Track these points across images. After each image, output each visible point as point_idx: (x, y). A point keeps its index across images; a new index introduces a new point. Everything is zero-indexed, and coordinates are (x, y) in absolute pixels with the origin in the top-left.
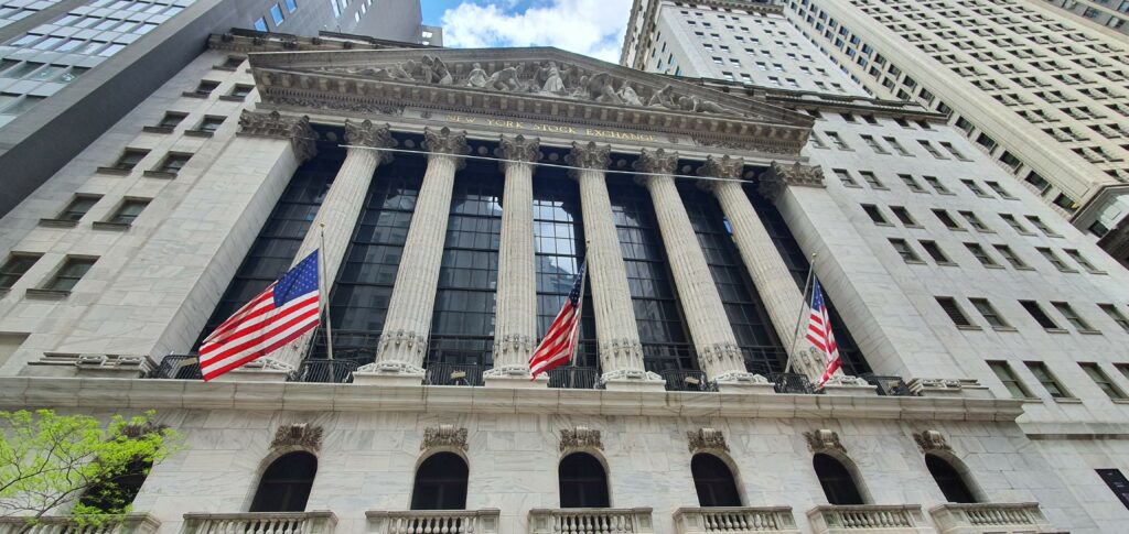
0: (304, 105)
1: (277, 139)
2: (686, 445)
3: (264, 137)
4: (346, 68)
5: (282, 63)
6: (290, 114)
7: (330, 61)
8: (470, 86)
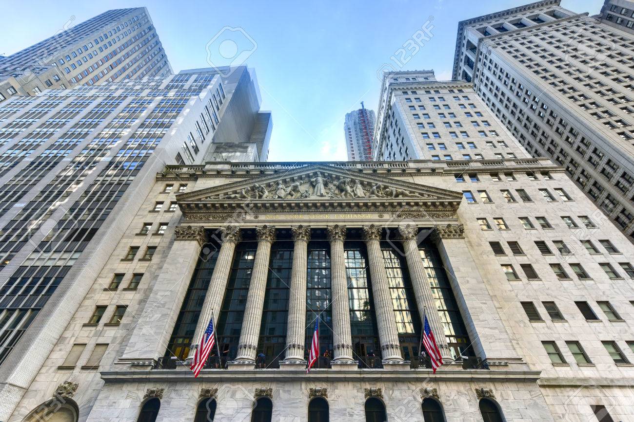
0: (202, 219)
1: (191, 240)
2: (364, 395)
3: (186, 240)
4: (218, 195)
5: (190, 197)
6: (196, 224)
7: (211, 192)
8: (277, 196)
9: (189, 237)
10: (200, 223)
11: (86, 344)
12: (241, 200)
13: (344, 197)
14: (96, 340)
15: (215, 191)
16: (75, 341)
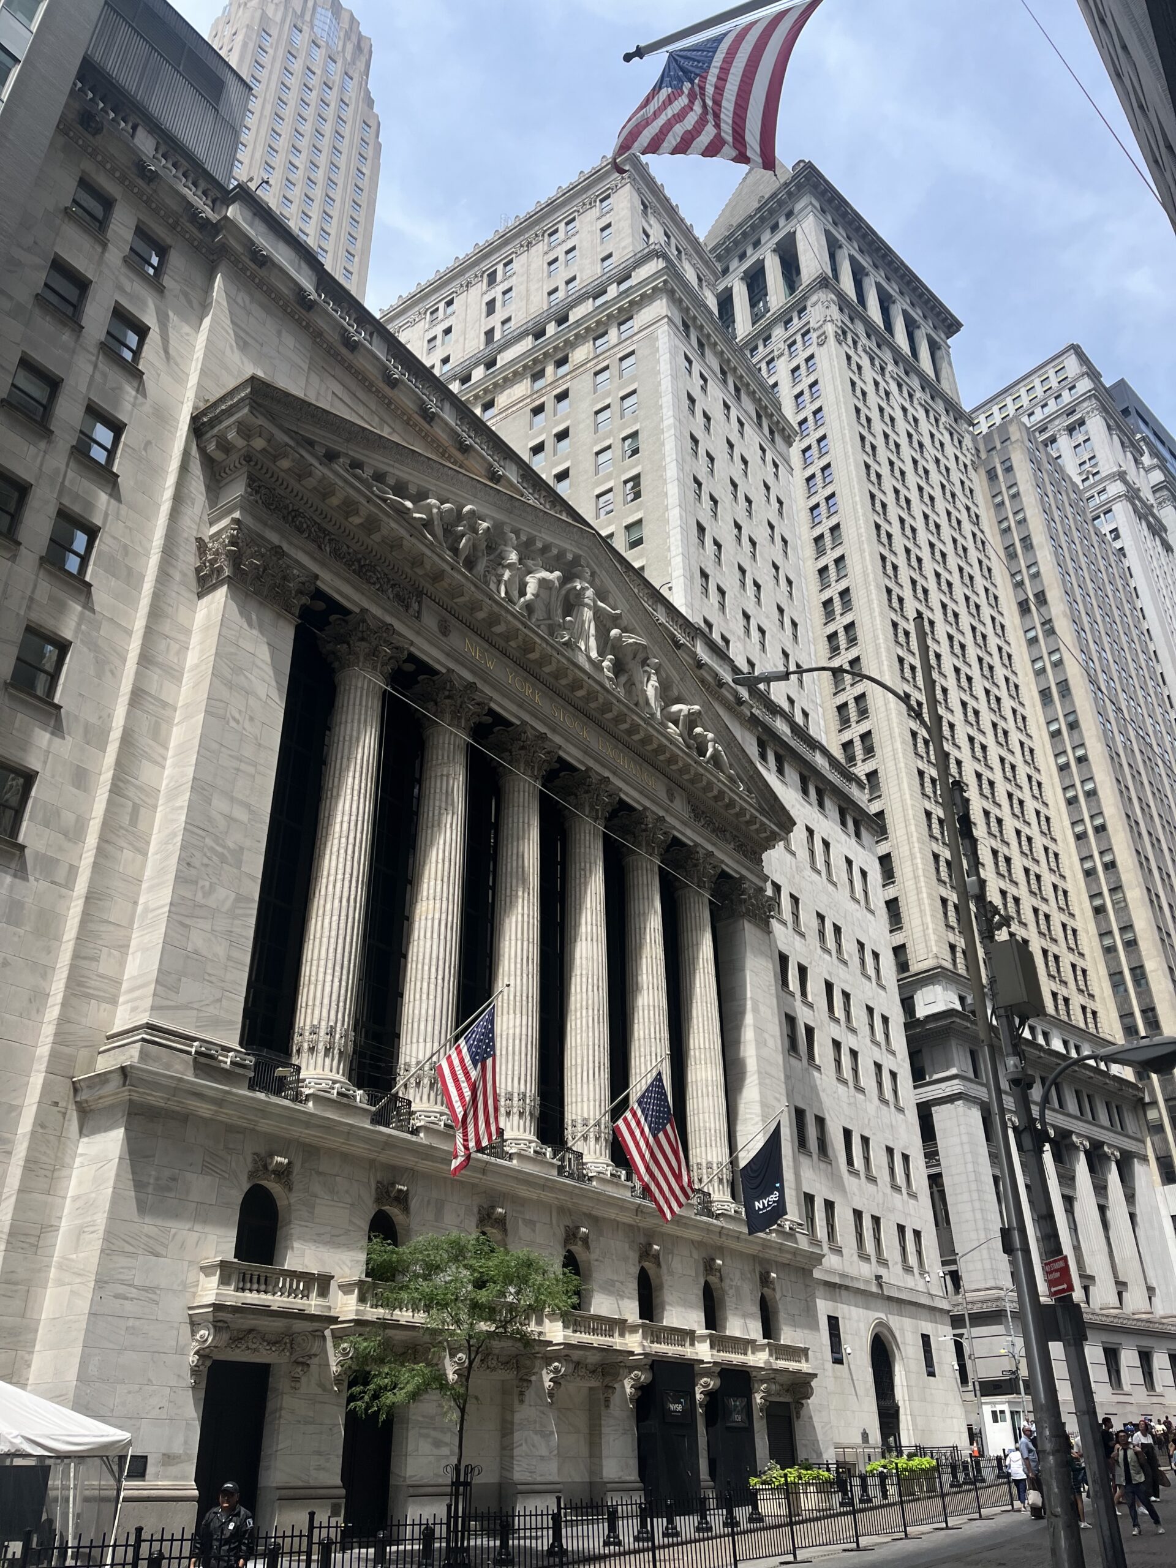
1: (280, 614)
2: (637, 1258)
3: (264, 602)
4: (362, 467)
5: (290, 416)
9: (274, 593)
12: (430, 546)
15: (356, 445)
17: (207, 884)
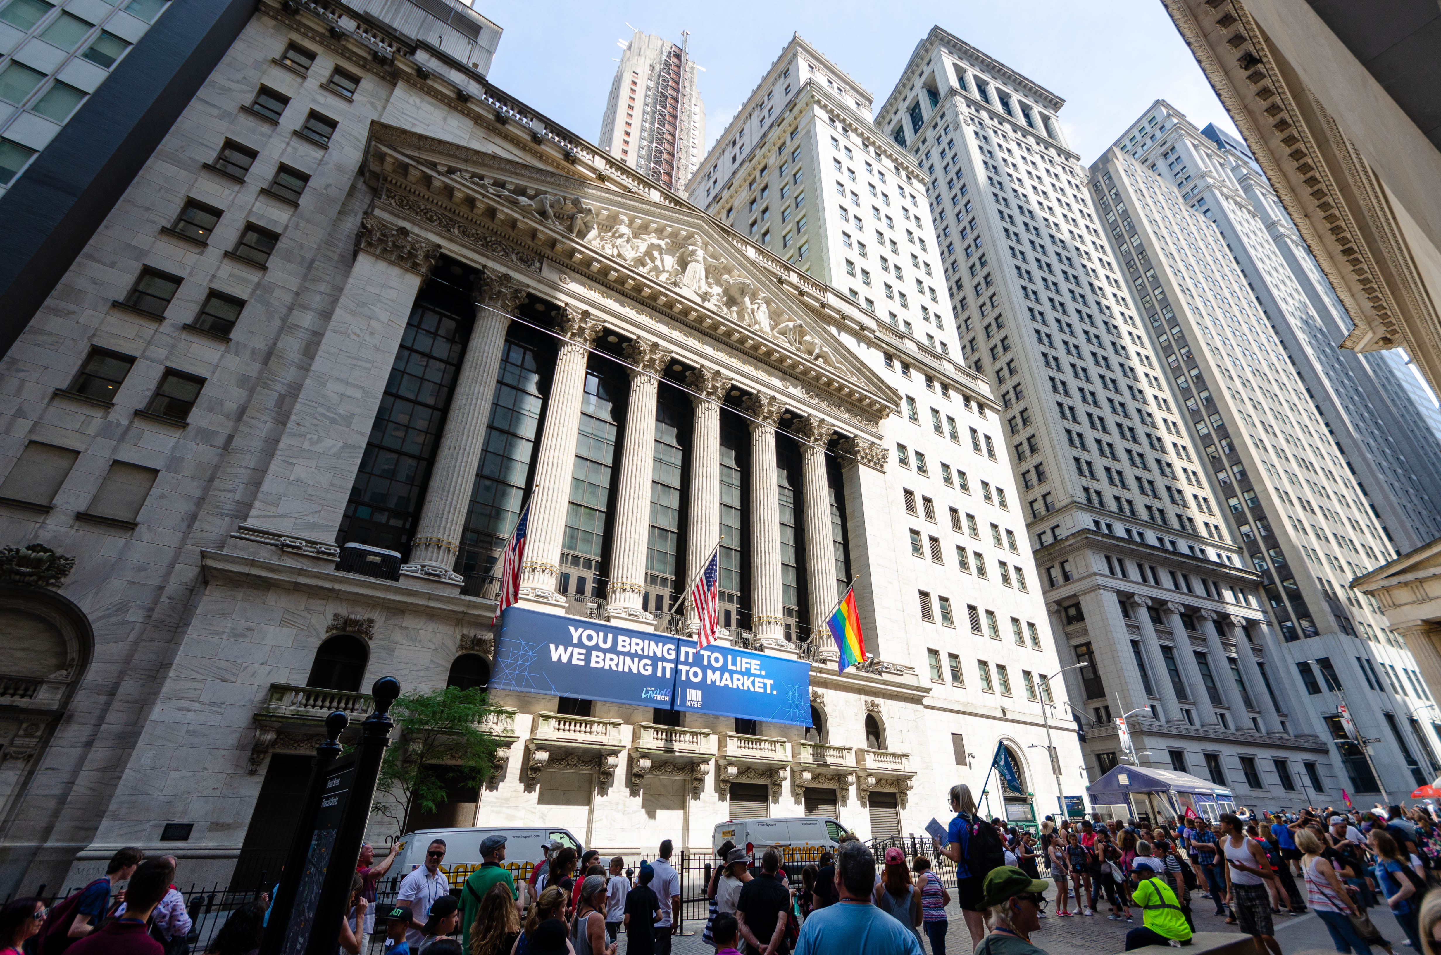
0: (431, 220)
1: (407, 270)
3: (392, 263)
4: (482, 178)
5: (410, 146)
6: (416, 230)
7: (466, 161)
8: (616, 253)
9: (401, 258)
10: (427, 230)
11: (78, 453)
12: (541, 223)
13: (735, 315)
14: (115, 450)
15: (475, 163)
16: (31, 431)
17: (315, 437)
